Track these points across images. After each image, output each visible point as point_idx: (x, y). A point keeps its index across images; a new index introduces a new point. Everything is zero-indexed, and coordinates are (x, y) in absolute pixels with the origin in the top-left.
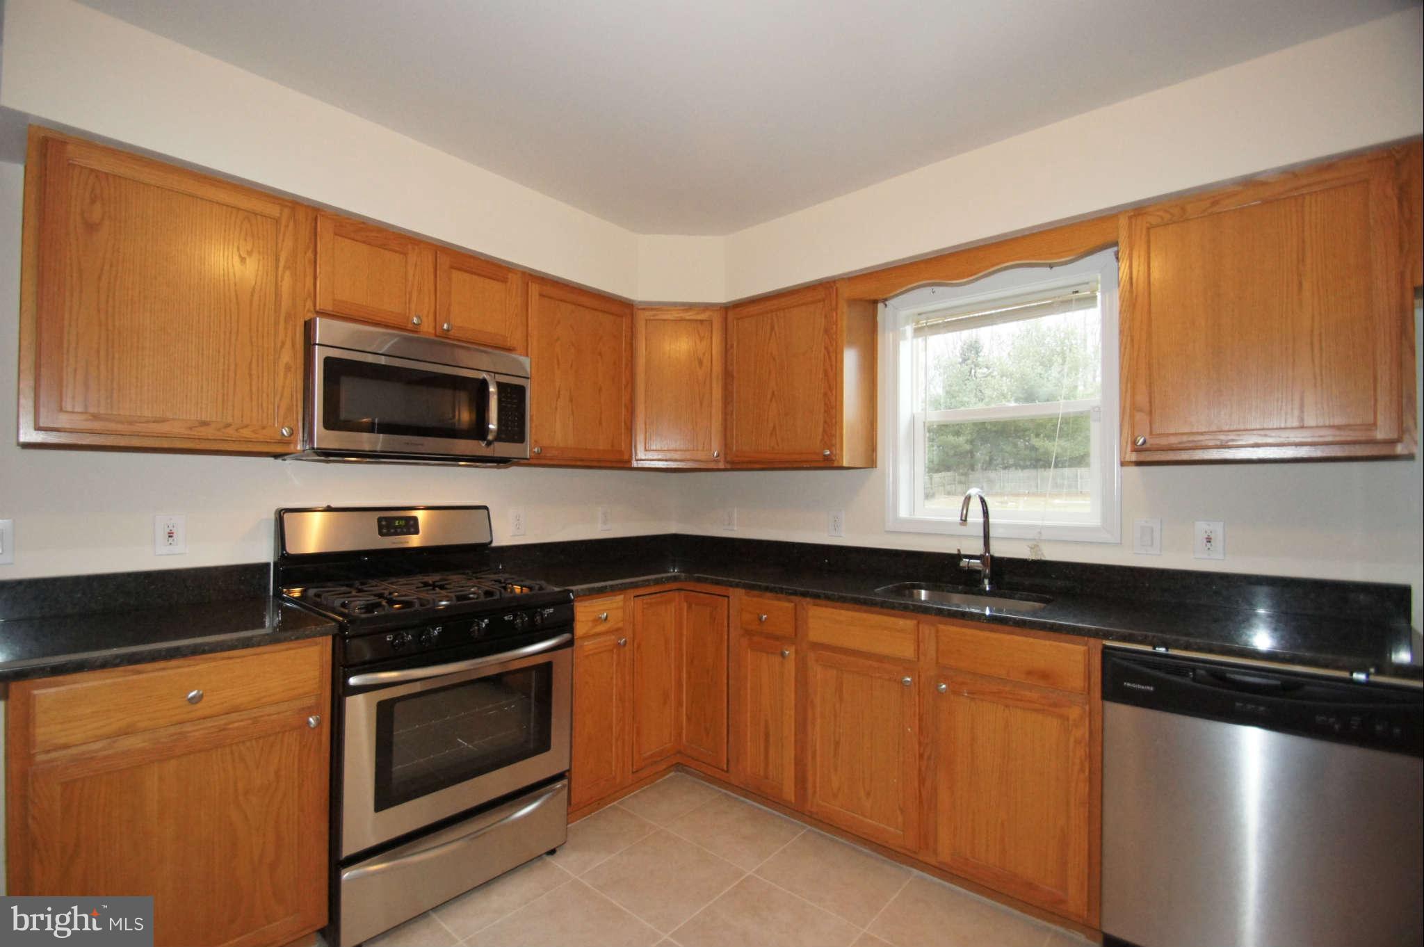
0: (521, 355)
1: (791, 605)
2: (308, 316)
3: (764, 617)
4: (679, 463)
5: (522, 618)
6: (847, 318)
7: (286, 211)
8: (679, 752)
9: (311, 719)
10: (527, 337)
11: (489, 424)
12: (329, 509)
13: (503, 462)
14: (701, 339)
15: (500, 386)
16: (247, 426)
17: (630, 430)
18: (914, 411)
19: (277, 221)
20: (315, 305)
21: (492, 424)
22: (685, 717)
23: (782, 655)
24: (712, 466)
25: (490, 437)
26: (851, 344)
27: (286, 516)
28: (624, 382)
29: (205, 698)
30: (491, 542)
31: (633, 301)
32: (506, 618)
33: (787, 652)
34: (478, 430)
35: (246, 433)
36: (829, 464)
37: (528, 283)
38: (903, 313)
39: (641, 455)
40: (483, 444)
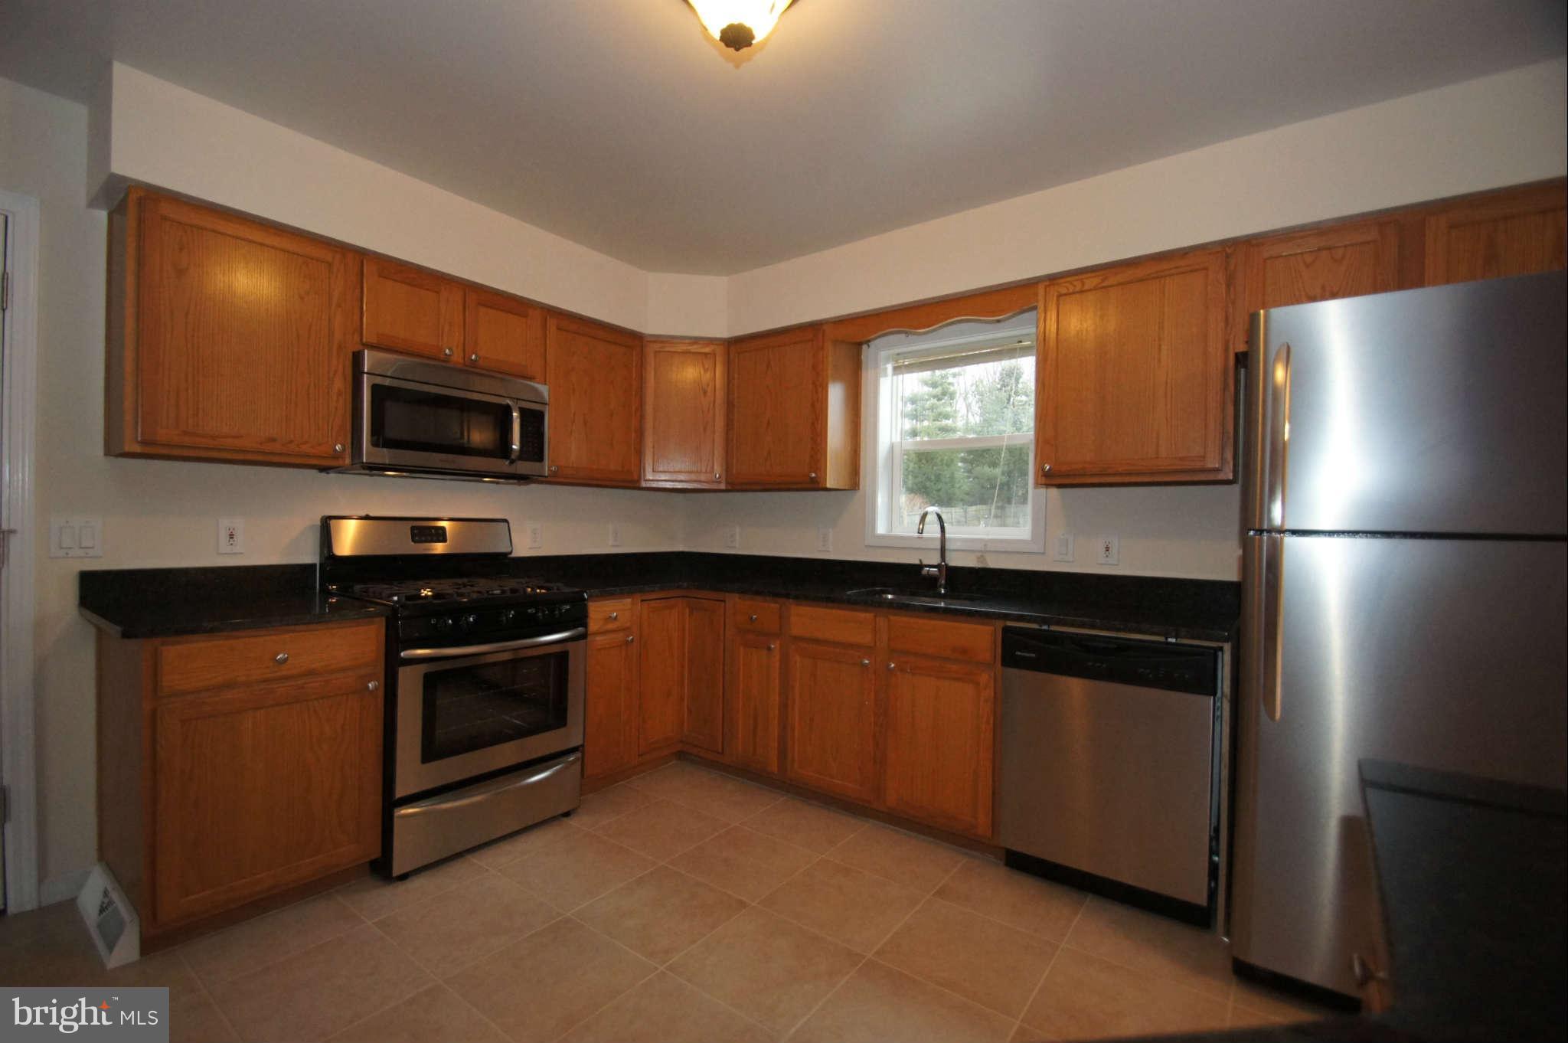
0: (538, 383)
1: (778, 606)
2: (357, 348)
3: (755, 617)
4: (684, 484)
5: (543, 611)
6: (832, 356)
7: (338, 256)
8: (682, 742)
9: (370, 685)
10: (545, 367)
11: (512, 444)
12: (367, 518)
13: (523, 479)
14: (706, 370)
15: (523, 412)
16: (306, 443)
17: (640, 453)
18: (894, 440)
19: (330, 265)
20: (361, 339)
21: (515, 445)
22: (686, 710)
23: (769, 649)
24: (714, 486)
25: (513, 457)
26: (836, 379)
27: (333, 522)
28: (634, 408)
29: (289, 662)
30: (511, 553)
31: (644, 334)
32: (529, 611)
33: (772, 646)
34: (502, 449)
35: (306, 448)
36: (815, 485)
37: (546, 318)
38: (883, 354)
39: (649, 476)
40: (507, 463)
